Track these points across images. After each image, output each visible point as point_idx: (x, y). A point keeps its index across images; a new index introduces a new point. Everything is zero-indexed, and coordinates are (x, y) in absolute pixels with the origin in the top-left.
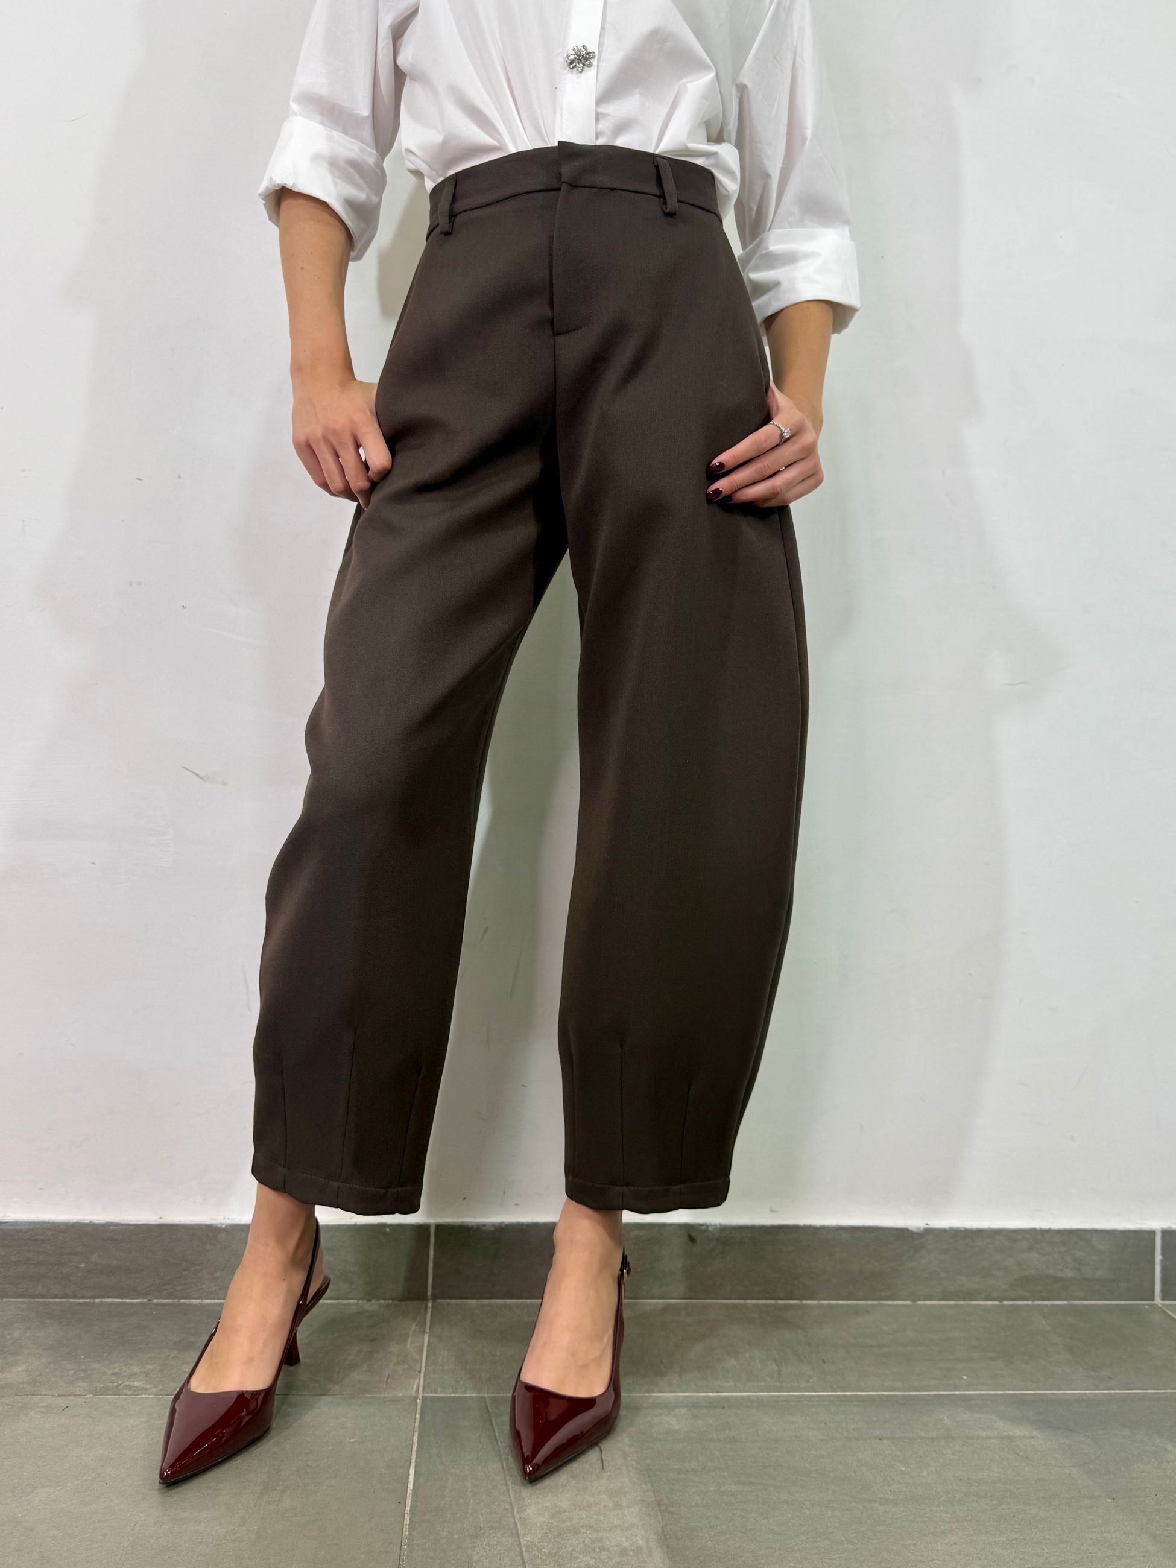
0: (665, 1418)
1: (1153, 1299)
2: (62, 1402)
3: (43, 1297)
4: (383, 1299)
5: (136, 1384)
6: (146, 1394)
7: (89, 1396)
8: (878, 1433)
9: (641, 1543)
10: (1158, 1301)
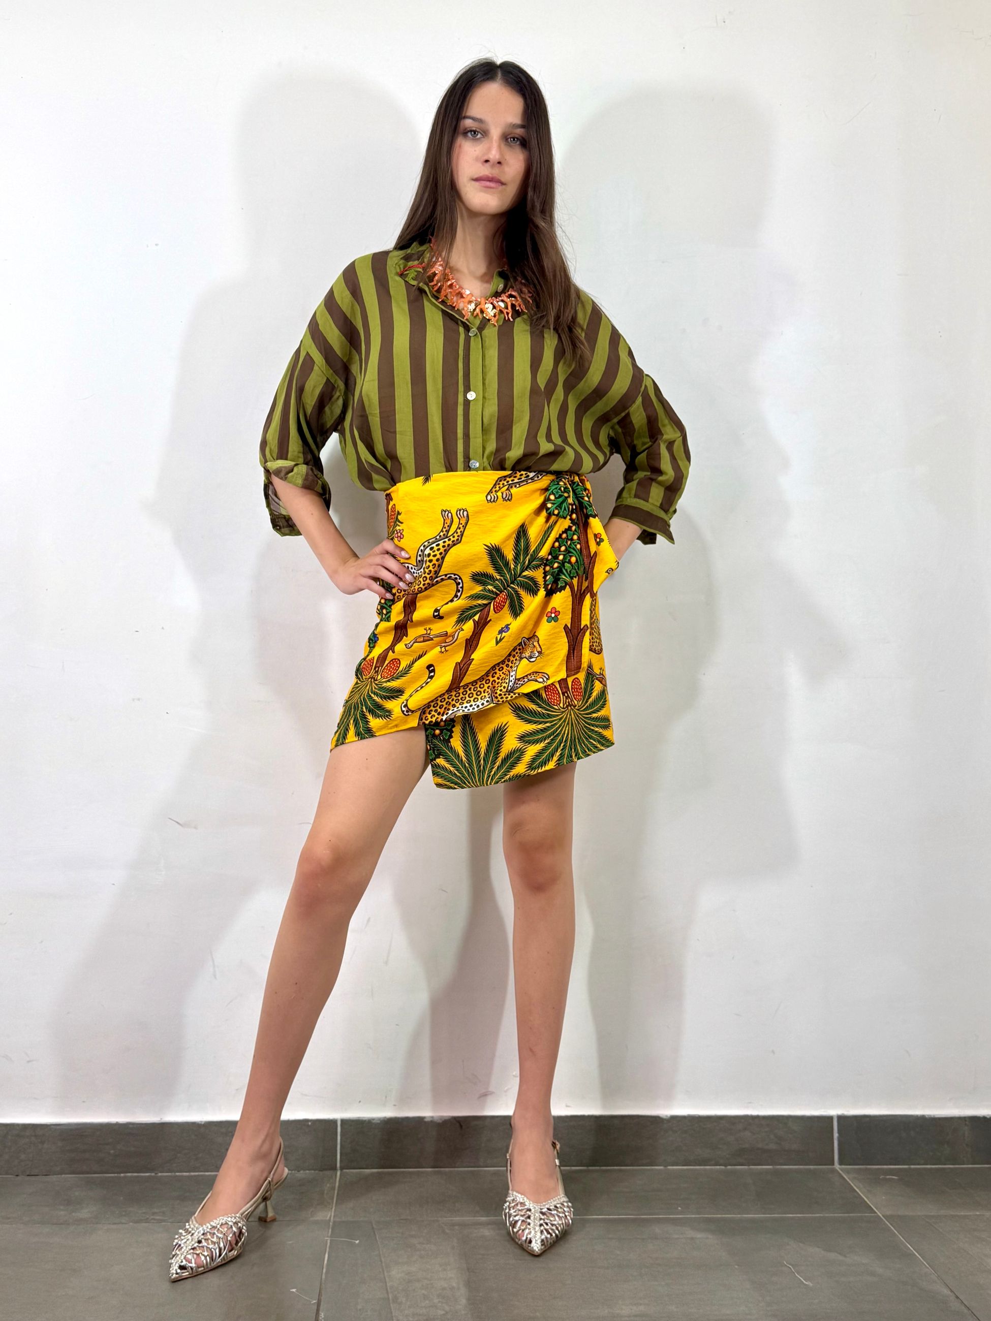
0: (482, 1230)
1: (833, 1164)
2: (114, 1227)
3: (88, 1173)
4: (309, 1170)
5: (158, 1218)
6: (165, 1222)
7: (131, 1224)
8: (610, 1236)
9: (454, 1285)
10: (837, 1166)
